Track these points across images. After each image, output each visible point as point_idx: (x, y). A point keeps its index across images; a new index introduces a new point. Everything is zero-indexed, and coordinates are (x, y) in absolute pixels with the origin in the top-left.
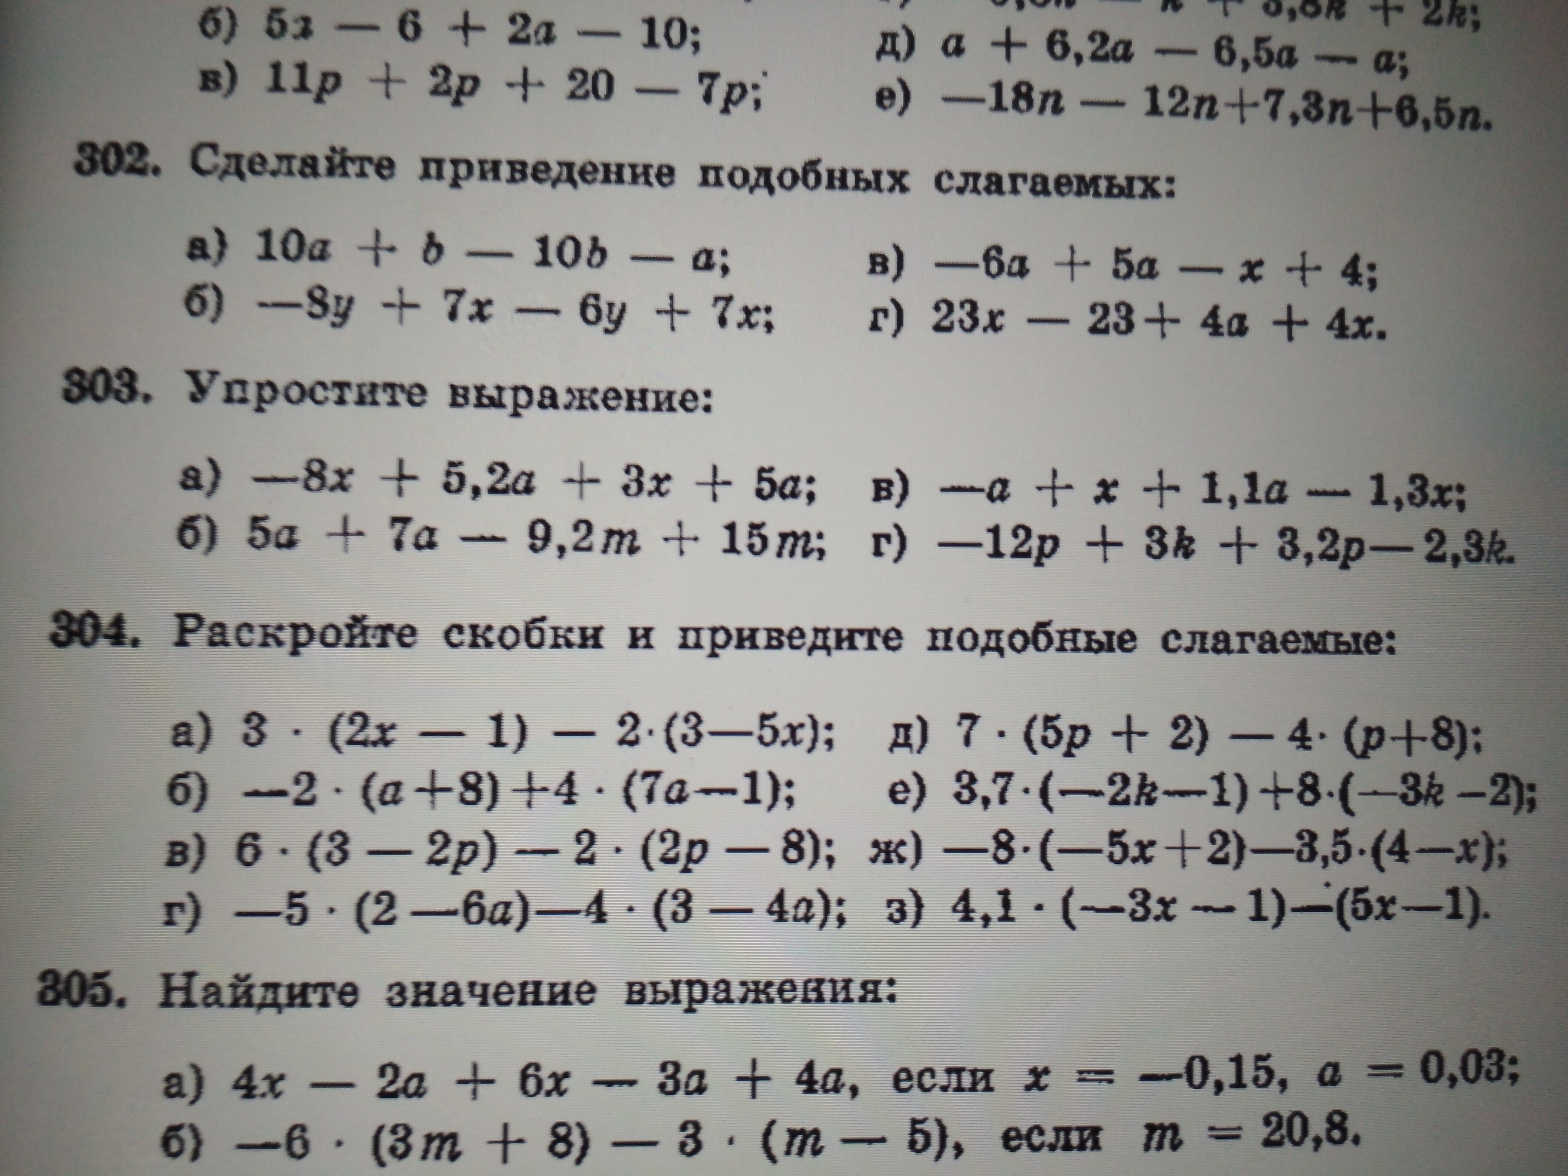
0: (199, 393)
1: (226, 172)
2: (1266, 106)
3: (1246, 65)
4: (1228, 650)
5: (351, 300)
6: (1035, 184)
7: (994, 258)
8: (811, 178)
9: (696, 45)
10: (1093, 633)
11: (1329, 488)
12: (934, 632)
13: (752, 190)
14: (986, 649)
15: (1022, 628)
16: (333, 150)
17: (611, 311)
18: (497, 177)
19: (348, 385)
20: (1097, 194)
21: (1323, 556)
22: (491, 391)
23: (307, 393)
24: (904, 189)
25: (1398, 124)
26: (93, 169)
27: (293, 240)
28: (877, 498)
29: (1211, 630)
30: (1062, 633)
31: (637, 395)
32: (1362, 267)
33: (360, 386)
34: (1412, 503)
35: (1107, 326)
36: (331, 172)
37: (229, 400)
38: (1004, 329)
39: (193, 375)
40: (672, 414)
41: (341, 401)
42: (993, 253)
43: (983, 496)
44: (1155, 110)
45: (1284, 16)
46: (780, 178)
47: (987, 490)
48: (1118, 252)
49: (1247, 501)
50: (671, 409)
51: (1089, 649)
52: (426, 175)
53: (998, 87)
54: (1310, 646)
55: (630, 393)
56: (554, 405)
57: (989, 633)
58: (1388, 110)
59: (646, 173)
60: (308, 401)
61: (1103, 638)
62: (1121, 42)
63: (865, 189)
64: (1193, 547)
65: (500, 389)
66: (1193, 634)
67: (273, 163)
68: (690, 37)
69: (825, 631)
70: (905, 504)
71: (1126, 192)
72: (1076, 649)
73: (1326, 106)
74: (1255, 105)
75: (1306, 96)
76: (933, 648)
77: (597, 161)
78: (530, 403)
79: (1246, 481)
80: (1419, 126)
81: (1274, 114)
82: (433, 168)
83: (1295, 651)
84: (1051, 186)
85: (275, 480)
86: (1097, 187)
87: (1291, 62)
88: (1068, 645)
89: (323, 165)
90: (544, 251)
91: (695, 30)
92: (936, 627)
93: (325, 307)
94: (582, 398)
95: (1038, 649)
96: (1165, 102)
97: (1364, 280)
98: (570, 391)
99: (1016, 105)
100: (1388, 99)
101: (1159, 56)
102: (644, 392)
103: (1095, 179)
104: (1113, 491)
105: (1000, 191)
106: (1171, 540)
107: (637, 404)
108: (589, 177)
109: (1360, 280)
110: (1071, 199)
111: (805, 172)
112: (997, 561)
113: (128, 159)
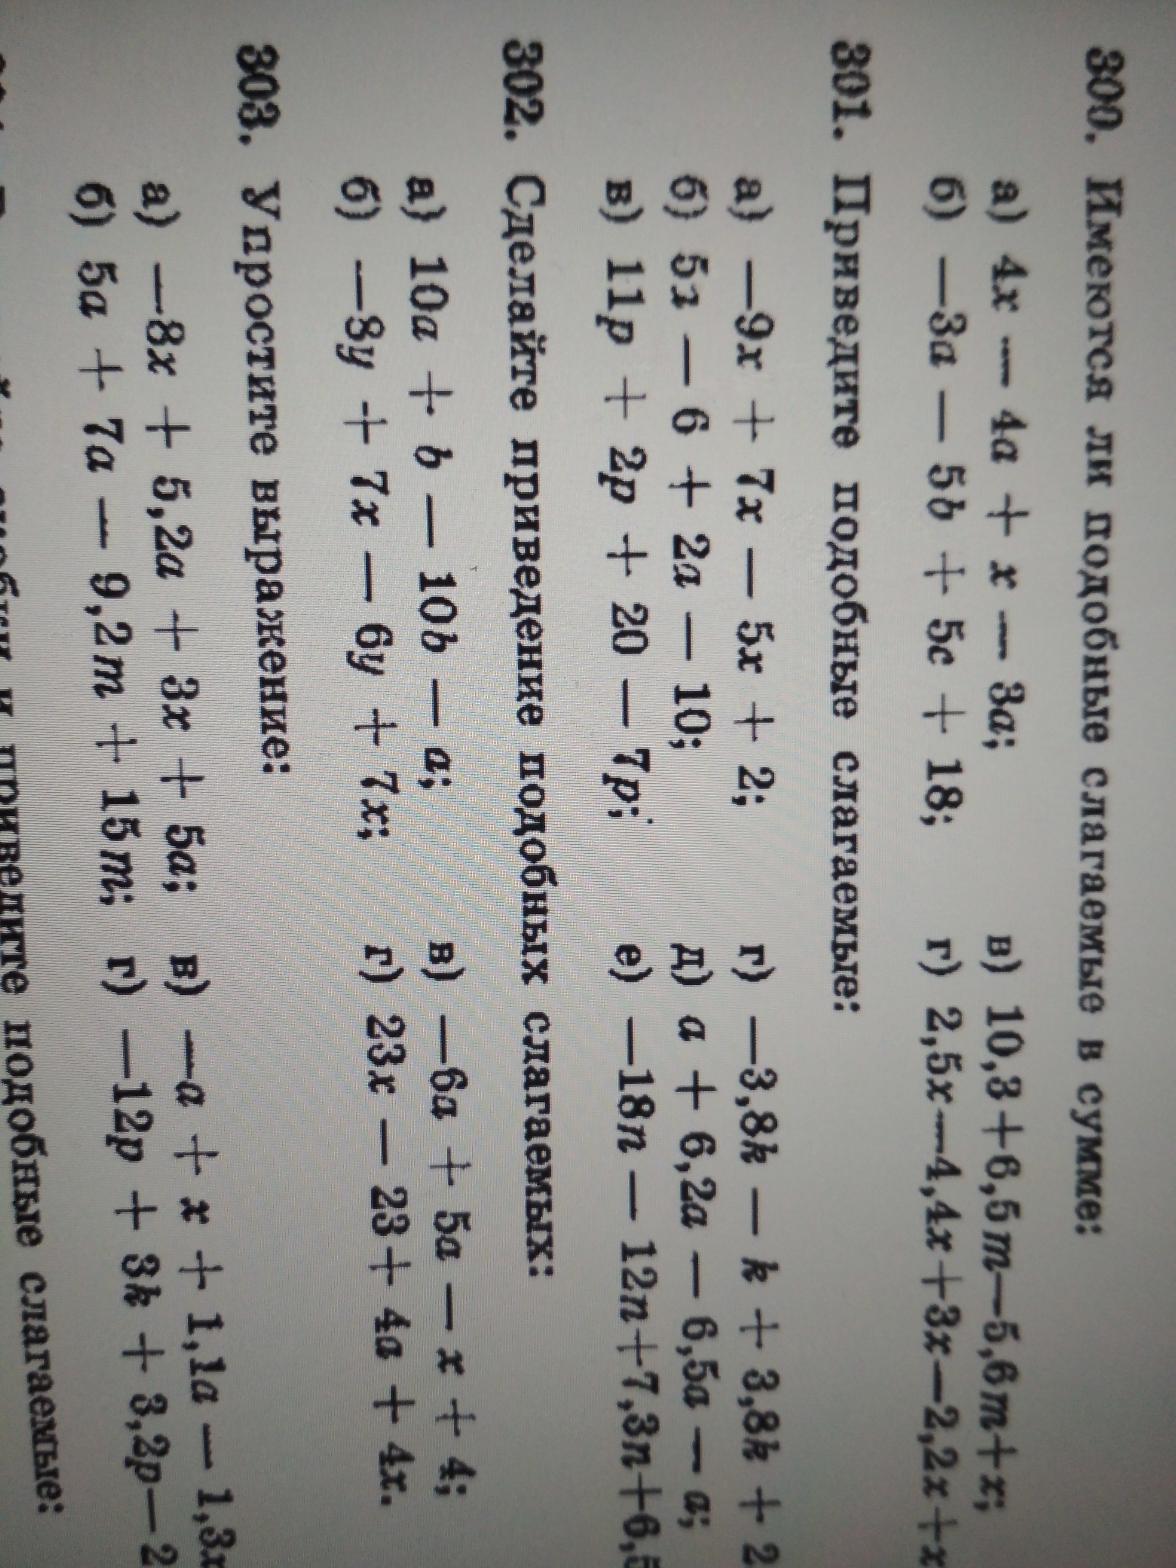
0: (252, 198)
1: (510, 215)
2: (638, 1374)
3: (686, 1351)
4: (28, 1342)
5: (368, 365)
6: (539, 1123)
7: (453, 1080)
8: (535, 876)
9: (680, 744)
10: (36, 1201)
11: (212, 1447)
12: (25, 1028)
13: (519, 810)
14: (11, 1086)
15: (37, 1123)
16: (543, 338)
17: (372, 658)
18: (519, 526)
19: (272, 366)
20: (529, 1191)
21: (138, 1442)
22: (273, 526)
23: (259, 320)
24: (526, 978)
25: (626, 1516)
26: (509, 60)
27: (435, 297)
28: (175, 961)
29: (48, 1324)
30: (33, 1167)
31: (279, 689)
32: (460, 1480)
33: (270, 380)
34: (203, 1532)
35: (382, 1207)
36: (516, 337)
37: (247, 231)
38: (373, 1094)
39: (274, 191)
40: (259, 729)
41: (252, 358)
42: (459, 1079)
43: (182, 1077)
44: (627, 1252)
45: (744, 1393)
46: (534, 842)
47: (190, 1081)
48: (466, 1217)
49: (192, 1362)
50: (265, 728)
51: (18, 1196)
52: (517, 446)
53: (648, 1079)
54: (39, 1426)
55: (281, 682)
56: (262, 597)
57: (28, 1087)
58: (642, 1505)
59: (532, 693)
60: (251, 321)
61: (31, 1210)
62: (704, 1214)
63: (525, 935)
64: (139, 1305)
65: (276, 537)
66: (42, 1305)
67: (523, 270)
68: (689, 738)
69: (19, 908)
70: (170, 992)
71: (533, 1223)
72: (17, 1182)
73: (642, 1439)
74: (640, 1362)
75: (652, 1418)
76: (8, 1028)
77: (543, 638)
78: (262, 570)
79: (214, 1359)
80: (625, 1539)
81: (629, 1383)
82: (527, 454)
83: (32, 1410)
84: (536, 1141)
85: (158, 286)
86: (539, 1191)
87: (690, 1401)
88: (21, 1174)
89: (523, 327)
90: (438, 582)
91: (696, 743)
92: (31, 1030)
93: (358, 337)
94: (271, 628)
95: (15, 1140)
96: (637, 1264)
97: (447, 1481)
98: (279, 614)
99: (626, 1099)
100: (653, 1506)
101: (691, 1256)
102: (283, 697)
103: (547, 1189)
104: (195, 1218)
105: (528, 1084)
106: (144, 1281)
107: (268, 690)
108: (524, 630)
109: (447, 1477)
110: (524, 1163)
111: (541, 869)
112: (110, 1094)
113: (523, 102)
